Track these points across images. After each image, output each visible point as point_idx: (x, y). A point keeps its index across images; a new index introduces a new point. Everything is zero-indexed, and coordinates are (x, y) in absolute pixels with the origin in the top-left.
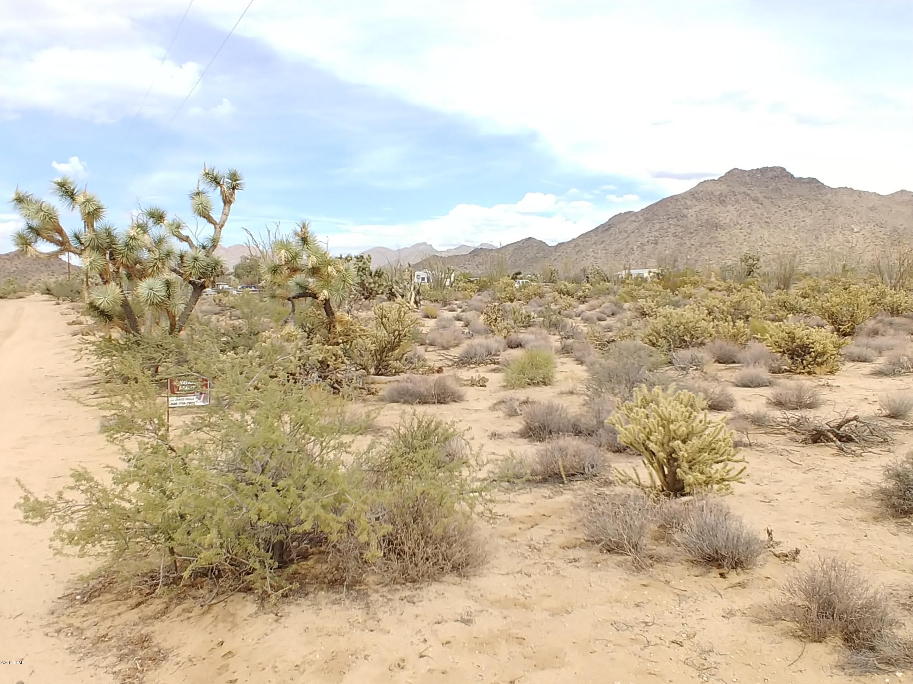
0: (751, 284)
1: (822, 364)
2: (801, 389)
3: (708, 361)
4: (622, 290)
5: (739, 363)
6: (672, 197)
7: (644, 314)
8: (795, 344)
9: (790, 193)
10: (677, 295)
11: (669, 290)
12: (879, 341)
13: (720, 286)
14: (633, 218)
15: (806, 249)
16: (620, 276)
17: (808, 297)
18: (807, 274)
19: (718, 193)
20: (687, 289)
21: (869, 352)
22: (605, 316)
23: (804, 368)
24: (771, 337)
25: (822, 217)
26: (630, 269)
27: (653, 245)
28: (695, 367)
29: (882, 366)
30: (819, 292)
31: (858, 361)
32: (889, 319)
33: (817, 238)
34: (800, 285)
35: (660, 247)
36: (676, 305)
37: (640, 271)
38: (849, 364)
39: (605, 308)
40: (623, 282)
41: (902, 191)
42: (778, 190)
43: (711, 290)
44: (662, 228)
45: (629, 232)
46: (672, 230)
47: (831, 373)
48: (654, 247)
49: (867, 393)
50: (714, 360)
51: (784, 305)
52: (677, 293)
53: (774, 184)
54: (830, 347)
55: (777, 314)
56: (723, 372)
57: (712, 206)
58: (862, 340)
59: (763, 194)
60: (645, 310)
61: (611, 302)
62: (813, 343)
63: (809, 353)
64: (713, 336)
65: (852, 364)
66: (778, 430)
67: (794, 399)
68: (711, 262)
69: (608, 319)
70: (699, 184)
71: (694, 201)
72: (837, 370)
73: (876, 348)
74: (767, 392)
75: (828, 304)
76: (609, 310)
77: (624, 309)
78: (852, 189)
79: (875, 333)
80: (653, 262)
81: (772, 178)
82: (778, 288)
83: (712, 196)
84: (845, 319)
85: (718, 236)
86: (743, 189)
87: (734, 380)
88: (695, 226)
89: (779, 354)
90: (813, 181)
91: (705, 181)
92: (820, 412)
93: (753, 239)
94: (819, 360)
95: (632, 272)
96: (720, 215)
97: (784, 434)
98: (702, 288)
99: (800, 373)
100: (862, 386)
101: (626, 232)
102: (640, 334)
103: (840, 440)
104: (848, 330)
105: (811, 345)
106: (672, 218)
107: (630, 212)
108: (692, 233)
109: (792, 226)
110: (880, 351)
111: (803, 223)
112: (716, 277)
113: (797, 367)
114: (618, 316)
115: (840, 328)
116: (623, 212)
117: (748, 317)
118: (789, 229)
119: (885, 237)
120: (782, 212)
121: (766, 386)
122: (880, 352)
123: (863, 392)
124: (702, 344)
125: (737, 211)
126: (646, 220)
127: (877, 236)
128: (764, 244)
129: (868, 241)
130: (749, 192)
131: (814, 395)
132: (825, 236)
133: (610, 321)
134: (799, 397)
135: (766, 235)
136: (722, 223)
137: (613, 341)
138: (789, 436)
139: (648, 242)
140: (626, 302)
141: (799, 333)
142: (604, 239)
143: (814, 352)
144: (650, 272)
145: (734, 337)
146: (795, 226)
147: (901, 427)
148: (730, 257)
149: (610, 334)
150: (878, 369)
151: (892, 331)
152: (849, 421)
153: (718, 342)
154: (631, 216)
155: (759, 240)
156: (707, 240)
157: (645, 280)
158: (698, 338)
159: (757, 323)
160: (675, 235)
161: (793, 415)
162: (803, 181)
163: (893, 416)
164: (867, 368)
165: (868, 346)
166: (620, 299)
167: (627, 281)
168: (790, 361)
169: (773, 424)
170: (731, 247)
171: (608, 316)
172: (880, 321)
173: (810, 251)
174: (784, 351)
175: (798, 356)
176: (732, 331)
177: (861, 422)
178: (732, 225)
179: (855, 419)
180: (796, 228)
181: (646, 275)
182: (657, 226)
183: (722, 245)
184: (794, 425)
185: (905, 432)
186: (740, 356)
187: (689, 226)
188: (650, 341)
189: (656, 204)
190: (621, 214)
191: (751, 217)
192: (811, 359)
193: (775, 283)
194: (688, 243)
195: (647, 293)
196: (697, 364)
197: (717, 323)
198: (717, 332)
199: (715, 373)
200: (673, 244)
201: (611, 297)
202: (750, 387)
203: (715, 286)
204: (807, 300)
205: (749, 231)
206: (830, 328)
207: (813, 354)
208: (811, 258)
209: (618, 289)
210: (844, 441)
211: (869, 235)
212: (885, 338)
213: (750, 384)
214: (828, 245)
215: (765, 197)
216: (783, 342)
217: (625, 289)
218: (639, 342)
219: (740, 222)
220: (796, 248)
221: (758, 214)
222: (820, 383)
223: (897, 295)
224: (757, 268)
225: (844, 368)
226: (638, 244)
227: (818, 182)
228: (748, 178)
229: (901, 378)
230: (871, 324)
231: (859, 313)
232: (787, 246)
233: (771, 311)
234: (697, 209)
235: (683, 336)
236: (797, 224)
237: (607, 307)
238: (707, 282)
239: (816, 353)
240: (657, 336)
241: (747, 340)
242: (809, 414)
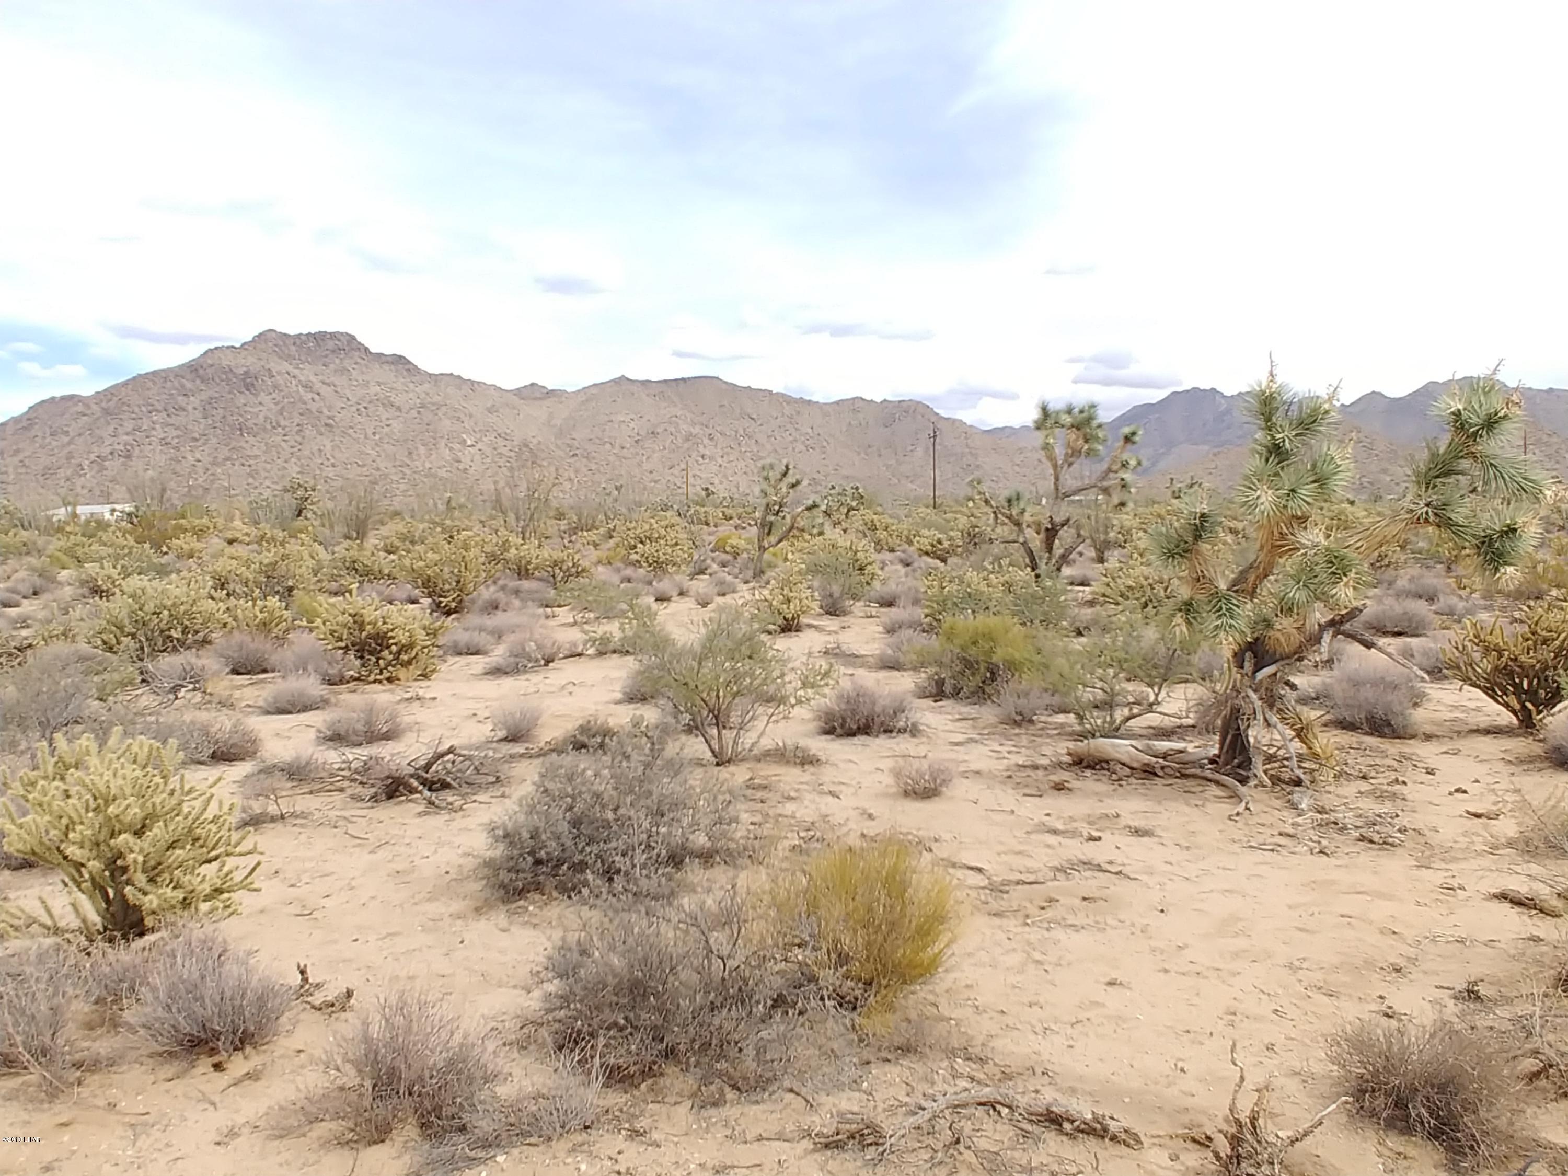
0: (301, 532)
1: (409, 662)
2: (371, 710)
3: (216, 674)
4: (55, 544)
5: (273, 671)
6: (155, 373)
7: (97, 591)
8: (364, 634)
9: (366, 378)
10: (166, 553)
11: (147, 546)
12: (499, 619)
13: (247, 534)
14: (80, 408)
15: (394, 470)
16: (55, 519)
17: (393, 553)
18: (397, 514)
19: (241, 371)
20: (185, 542)
21: (482, 639)
22: (18, 598)
23: (381, 673)
24: (324, 624)
25: (417, 420)
26: (75, 505)
27: (122, 460)
28: (191, 686)
29: (501, 660)
30: (413, 542)
31: (467, 654)
32: (514, 584)
33: (410, 453)
34: (384, 531)
35: (137, 464)
36: (162, 572)
37: (96, 509)
38: (452, 660)
39: (17, 581)
40: (60, 530)
41: (533, 385)
42: (344, 371)
43: (231, 542)
44: (137, 429)
45: (71, 434)
46: (159, 433)
47: (425, 676)
48: (123, 464)
49: (478, 706)
50: (227, 670)
51: (353, 567)
52: (165, 549)
53: (337, 361)
54: (421, 635)
55: (343, 582)
56: (245, 690)
57: (230, 393)
58: (473, 619)
59: (320, 377)
60: (100, 583)
61: (33, 569)
62: (392, 630)
63: (388, 647)
64: (229, 626)
65: (457, 658)
66: (332, 783)
67: (360, 727)
68: (232, 492)
69: (25, 602)
70: (206, 353)
71: (198, 381)
72: (433, 671)
73: (492, 633)
74: (316, 718)
75: (421, 564)
76: (27, 585)
77: (60, 583)
78: (459, 377)
79: (494, 607)
80: (120, 491)
81: (333, 351)
82: (347, 537)
83: (230, 376)
84: (447, 587)
85: (244, 445)
86: (286, 366)
87: (261, 703)
88: (202, 427)
89: (341, 651)
90: (399, 360)
91: (216, 348)
92: (403, 744)
93: (307, 452)
94: (404, 657)
95: (80, 510)
96: (247, 408)
97: (342, 790)
98: (216, 540)
99: (375, 681)
100: (470, 695)
101: (66, 433)
102: (83, 630)
103: (430, 790)
104: (453, 605)
105: (390, 634)
106: (157, 411)
107: (71, 397)
108: (196, 440)
109: (370, 432)
110: (498, 635)
111: (386, 429)
112: (242, 519)
113: (371, 672)
114: (45, 597)
115: (441, 602)
116: (58, 394)
117: (290, 589)
118: (366, 437)
119: (512, 454)
120: (354, 409)
121: (318, 708)
122: (500, 637)
123: (471, 704)
124: (206, 642)
125: (276, 404)
126: (106, 412)
127: (500, 454)
128: (326, 463)
129: (488, 460)
130: (296, 372)
131: (393, 718)
132: (422, 450)
133: (28, 607)
134: (368, 723)
135: (329, 447)
136: (250, 424)
137: (30, 646)
138: (349, 792)
139: (111, 453)
140: (63, 568)
141: (370, 614)
142: (21, 446)
143: (396, 644)
144: (113, 510)
145: (265, 626)
146: (374, 434)
147: (522, 756)
148: (267, 483)
149: (24, 633)
150: (494, 664)
151: (517, 603)
152: (442, 755)
153: (237, 637)
154: (76, 405)
155: (317, 454)
156: (224, 452)
157: (102, 525)
158: (197, 632)
159: (307, 599)
160: (164, 442)
161: (357, 755)
162: (384, 359)
163: (512, 738)
164: (478, 663)
165: (481, 629)
166: (51, 562)
167: (68, 529)
168: (358, 662)
169: (323, 774)
170: (268, 466)
171: (25, 597)
172: (503, 588)
173: (401, 475)
174: (347, 646)
175: (371, 653)
176: (260, 616)
177: (460, 755)
178: (269, 427)
179: (451, 751)
180: (377, 437)
181: (107, 516)
182: (129, 426)
183: (252, 462)
184: (358, 773)
185: (529, 761)
186: (274, 659)
187: (190, 427)
188: (105, 643)
189: (125, 384)
190: (53, 398)
191: (301, 414)
192: (391, 657)
193: (340, 529)
194: (190, 458)
195: (105, 551)
196: (195, 679)
197: (236, 602)
198: (235, 619)
199: (228, 693)
200: (161, 459)
201: (33, 560)
202: (290, 713)
203: (238, 535)
204: (392, 557)
205: (299, 439)
206: (426, 601)
207: (394, 648)
208: (402, 487)
209: (49, 543)
210: (437, 790)
211: (488, 451)
212: (509, 614)
213: (290, 707)
214: (428, 465)
215: (323, 383)
216: (346, 631)
217: (62, 543)
218: (83, 646)
219: (283, 423)
220: (378, 469)
221: (314, 410)
222: (408, 695)
223: (526, 547)
224: (313, 503)
225: (443, 667)
226: (92, 457)
227: (409, 362)
228: (293, 348)
229: (527, 676)
230: (487, 593)
231: (469, 576)
232: (364, 466)
233: (333, 578)
234: (204, 396)
235: (169, 629)
236: (379, 429)
237: (23, 580)
238: (226, 528)
239: (400, 646)
240: (118, 633)
241: (287, 631)
242: (385, 751)
